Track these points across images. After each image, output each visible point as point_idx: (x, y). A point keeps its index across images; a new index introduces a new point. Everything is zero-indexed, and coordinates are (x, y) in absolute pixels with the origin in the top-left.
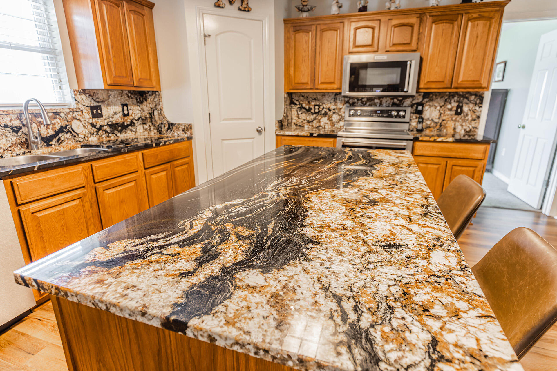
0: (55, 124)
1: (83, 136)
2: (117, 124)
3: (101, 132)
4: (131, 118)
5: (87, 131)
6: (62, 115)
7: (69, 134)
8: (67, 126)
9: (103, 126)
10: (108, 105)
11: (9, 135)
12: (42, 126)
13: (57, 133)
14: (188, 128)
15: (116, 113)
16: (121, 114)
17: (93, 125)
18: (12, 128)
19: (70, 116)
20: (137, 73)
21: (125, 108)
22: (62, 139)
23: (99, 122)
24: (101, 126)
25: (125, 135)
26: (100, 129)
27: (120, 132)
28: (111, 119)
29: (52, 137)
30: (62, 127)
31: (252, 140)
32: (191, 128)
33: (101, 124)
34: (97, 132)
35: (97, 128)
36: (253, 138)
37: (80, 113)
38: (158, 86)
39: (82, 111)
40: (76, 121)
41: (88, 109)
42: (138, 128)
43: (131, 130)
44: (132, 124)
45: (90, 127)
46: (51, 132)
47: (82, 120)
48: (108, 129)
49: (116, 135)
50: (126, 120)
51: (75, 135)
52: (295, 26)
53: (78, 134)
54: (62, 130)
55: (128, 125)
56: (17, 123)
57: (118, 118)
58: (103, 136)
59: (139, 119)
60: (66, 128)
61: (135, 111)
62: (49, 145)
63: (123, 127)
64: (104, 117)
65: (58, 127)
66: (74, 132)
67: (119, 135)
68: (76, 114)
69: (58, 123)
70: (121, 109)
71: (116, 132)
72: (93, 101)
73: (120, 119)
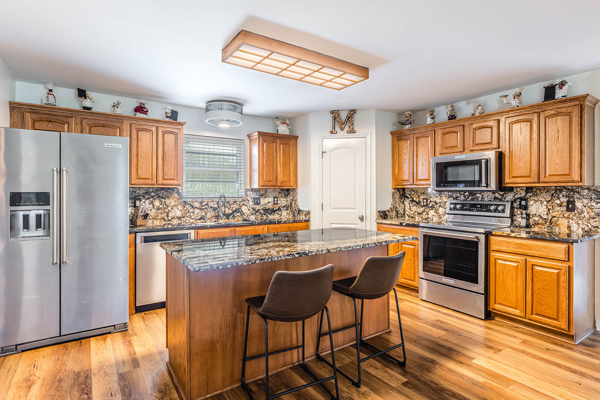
0: (233, 207)
1: (246, 215)
2: (269, 209)
3: (257, 213)
4: (279, 205)
5: (249, 212)
6: (238, 202)
7: (239, 213)
8: (239, 208)
9: (260, 210)
10: (265, 197)
11: (211, 211)
12: (227, 208)
13: (233, 212)
14: (308, 213)
15: (269, 203)
16: (273, 203)
17: (253, 209)
18: (213, 208)
19: (242, 203)
20: (280, 178)
21: (276, 199)
22: (235, 215)
23: (258, 207)
24: (258, 210)
25: (273, 216)
26: (257, 211)
27: (270, 214)
28: (265, 206)
29: (231, 214)
30: (236, 209)
31: (356, 225)
32: (309, 214)
33: (259, 208)
34: (256, 213)
35: (256, 211)
36: (356, 224)
37: (247, 202)
38: (295, 186)
39: (249, 201)
40: (244, 206)
41: (253, 199)
42: (283, 212)
43: (278, 214)
44: (279, 209)
45: (251, 210)
46: (231, 212)
47: (248, 206)
48: (262, 211)
49: (267, 216)
50: (275, 207)
51: (242, 214)
52: (398, 136)
53: (244, 214)
54: (236, 211)
55: (276, 210)
56: (216, 206)
57: (270, 206)
58: (259, 216)
59: (284, 206)
60: (238, 210)
61: (283, 202)
62: (228, 219)
63: (273, 211)
64: (261, 205)
65: (234, 209)
66: (243, 212)
67: (269, 216)
68: (245, 202)
69: (235, 207)
70: (273, 200)
71: (267, 214)
72: (256, 195)
73: (271, 206)
